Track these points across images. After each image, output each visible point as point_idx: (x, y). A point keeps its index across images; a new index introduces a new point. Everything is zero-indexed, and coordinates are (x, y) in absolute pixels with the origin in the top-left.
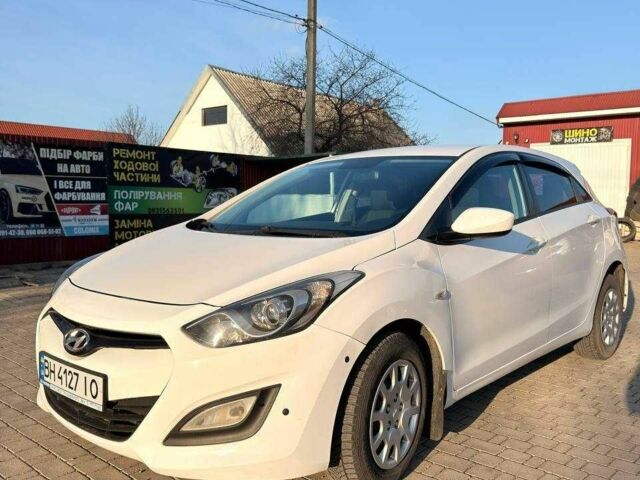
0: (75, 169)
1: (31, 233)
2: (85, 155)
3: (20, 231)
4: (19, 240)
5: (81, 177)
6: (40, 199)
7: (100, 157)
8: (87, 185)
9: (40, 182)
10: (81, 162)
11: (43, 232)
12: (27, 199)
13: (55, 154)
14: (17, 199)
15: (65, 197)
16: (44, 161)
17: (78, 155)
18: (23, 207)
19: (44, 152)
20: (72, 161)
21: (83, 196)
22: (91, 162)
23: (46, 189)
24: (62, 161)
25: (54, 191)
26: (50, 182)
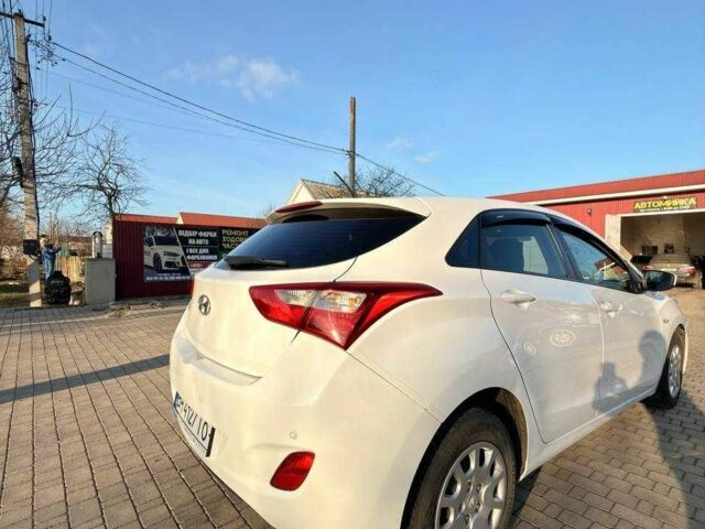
0: (200, 242)
1: (172, 278)
2: (205, 234)
3: (166, 277)
4: (171, 282)
5: (203, 246)
6: (178, 259)
7: (215, 235)
8: (207, 251)
9: (179, 250)
10: (203, 238)
11: (179, 278)
12: (171, 259)
13: (187, 234)
14: (164, 259)
15: (193, 258)
16: (181, 238)
17: (201, 234)
18: (168, 264)
19: (181, 233)
20: (198, 237)
21: (203, 257)
22: (209, 238)
23: (182, 253)
24: (192, 238)
25: (187, 255)
26: (184, 249)
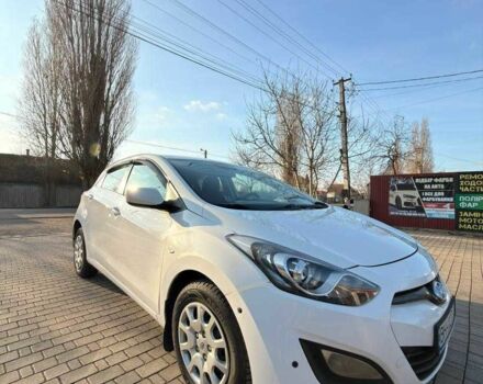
0: (435, 187)
1: (410, 214)
2: (441, 180)
3: (405, 213)
4: (404, 217)
5: (438, 190)
6: (415, 200)
7: (451, 180)
8: (443, 194)
9: (416, 193)
10: (438, 183)
11: (415, 214)
12: (409, 200)
13: (423, 181)
14: (403, 200)
15: (428, 199)
16: (418, 184)
17: (436, 180)
18: (406, 204)
19: (417, 180)
20: (434, 183)
21: (439, 199)
22: (445, 183)
23: (418, 196)
24: (427, 183)
25: (422, 197)
26: (420, 193)
